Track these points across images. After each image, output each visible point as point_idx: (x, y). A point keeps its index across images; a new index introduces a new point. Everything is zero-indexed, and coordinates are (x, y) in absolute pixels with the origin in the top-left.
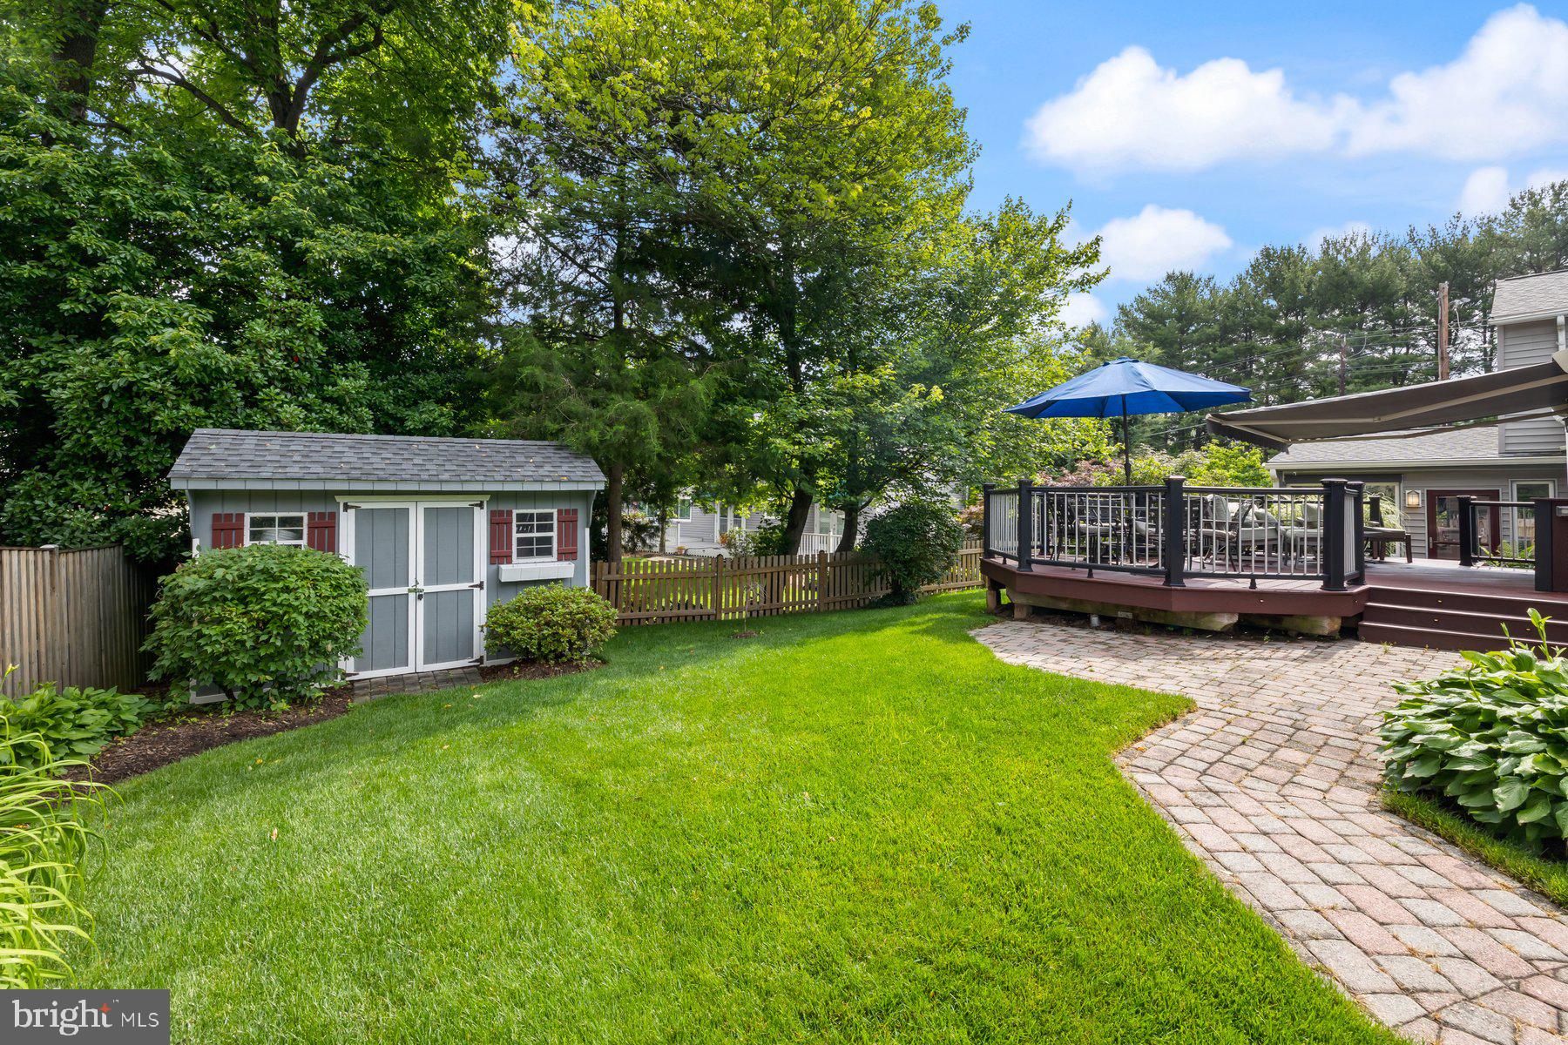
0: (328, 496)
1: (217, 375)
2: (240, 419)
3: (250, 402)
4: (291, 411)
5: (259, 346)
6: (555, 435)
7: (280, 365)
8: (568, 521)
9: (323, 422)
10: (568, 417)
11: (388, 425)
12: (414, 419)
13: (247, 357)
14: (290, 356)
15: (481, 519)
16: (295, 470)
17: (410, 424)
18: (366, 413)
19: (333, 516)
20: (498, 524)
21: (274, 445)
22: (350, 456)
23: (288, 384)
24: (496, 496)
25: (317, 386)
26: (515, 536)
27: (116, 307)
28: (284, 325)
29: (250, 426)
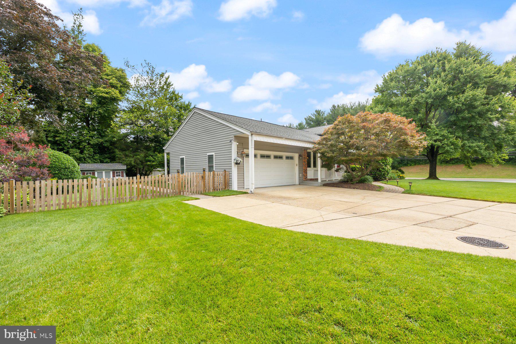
0: (94, 170)
1: (81, 158)
2: (84, 162)
3: (85, 160)
4: (89, 161)
5: (85, 154)
6: (122, 163)
7: (88, 156)
8: (122, 173)
9: (93, 162)
10: (124, 160)
11: (102, 162)
12: (105, 161)
13: (84, 155)
14: (89, 155)
15: (111, 173)
16: (90, 168)
17: (104, 162)
18: (99, 160)
19: (95, 172)
20: (114, 173)
21: (88, 165)
22: (96, 166)
23: (89, 158)
24: (113, 170)
25: (92, 157)
26: (116, 174)
27: (70, 151)
28: (88, 151)
29: (85, 163)
